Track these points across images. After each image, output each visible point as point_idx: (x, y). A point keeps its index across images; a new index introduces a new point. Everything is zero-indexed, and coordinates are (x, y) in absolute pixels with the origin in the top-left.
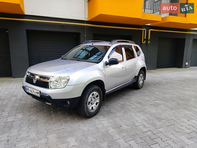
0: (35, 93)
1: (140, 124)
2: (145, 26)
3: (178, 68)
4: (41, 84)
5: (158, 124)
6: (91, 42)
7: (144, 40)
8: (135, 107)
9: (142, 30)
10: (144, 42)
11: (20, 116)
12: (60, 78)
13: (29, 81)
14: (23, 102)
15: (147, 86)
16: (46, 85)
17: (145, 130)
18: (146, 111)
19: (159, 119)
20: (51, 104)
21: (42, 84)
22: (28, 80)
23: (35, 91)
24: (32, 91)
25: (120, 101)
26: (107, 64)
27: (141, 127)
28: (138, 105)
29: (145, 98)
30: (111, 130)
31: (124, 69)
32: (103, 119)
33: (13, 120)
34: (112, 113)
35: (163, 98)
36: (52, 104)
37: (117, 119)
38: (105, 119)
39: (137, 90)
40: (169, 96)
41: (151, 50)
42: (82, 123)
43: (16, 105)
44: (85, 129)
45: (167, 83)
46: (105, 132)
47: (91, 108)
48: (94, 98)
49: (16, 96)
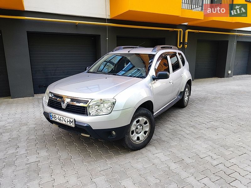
0: (67, 121)
1: (206, 155)
2: (181, 26)
3: (219, 77)
4: (74, 110)
5: (227, 153)
6: (123, 48)
7: (180, 43)
8: (189, 132)
9: (178, 31)
10: (180, 46)
11: (44, 153)
12: (103, 102)
13: (54, 105)
14: (40, 133)
15: (192, 103)
16: (82, 111)
17: (215, 163)
18: (205, 137)
19: (226, 147)
20: (89, 136)
21: (76, 110)
22: (52, 104)
23: (66, 119)
24: (62, 119)
25: (167, 126)
26: (154, 79)
27: (208, 159)
28: (192, 129)
29: (196, 119)
30: (173, 166)
31: (172, 83)
32: (157, 152)
33: (37, 160)
34: (164, 141)
35: (219, 119)
36: (91, 136)
37: (174, 150)
38: (159, 151)
39: (183, 109)
40: (224, 115)
41: (188, 56)
42: (132, 159)
43: (31, 138)
44: (139, 166)
45: (215, 98)
46: (167, 169)
47: (136, 138)
48: (141, 125)
49: (26, 124)
